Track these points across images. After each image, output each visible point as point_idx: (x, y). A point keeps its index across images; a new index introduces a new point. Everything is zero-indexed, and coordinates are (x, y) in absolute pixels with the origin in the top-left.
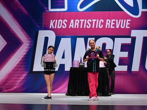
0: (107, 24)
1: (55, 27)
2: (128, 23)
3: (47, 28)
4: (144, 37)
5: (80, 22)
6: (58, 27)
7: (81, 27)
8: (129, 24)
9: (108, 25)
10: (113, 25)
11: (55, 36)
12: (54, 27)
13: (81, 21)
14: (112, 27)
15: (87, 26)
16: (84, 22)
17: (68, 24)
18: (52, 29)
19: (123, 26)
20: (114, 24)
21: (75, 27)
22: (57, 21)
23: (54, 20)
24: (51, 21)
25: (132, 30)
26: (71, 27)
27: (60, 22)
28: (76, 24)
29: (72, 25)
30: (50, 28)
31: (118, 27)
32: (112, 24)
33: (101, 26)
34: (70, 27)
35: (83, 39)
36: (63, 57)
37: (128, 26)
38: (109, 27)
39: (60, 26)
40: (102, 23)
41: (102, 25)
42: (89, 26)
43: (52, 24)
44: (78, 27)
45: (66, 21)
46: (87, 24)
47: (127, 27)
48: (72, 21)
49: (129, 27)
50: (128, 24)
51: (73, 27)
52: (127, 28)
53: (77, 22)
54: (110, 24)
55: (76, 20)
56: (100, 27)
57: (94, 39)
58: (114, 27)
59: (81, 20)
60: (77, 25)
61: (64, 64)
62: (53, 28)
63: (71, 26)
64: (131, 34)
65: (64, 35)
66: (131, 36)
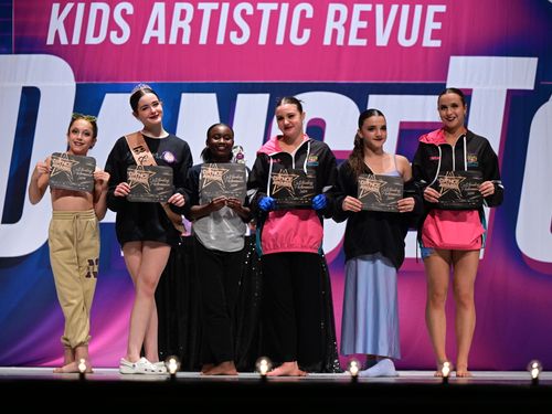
0: (330, 25)
1: (76, 41)
2: (435, 20)
3: (33, 43)
4: (509, 91)
5: (198, 14)
6: (90, 40)
7: (203, 40)
8: (438, 26)
9: (335, 32)
10: (361, 34)
11: (74, 84)
12: (70, 37)
13: (202, 11)
14: (354, 41)
15: (233, 35)
16: (215, 15)
17: (138, 21)
18: (56, 50)
19: (408, 36)
20: (364, 25)
21: (173, 40)
22: (81, 6)
23: (69, 6)
24: (56, 7)
25: (453, 60)
26: (154, 39)
27: (100, 13)
28: (176, 23)
29: (156, 28)
30: (50, 41)
31: (382, 40)
32: (357, 24)
33: (300, 35)
34: (146, 41)
35: (213, 97)
37: (435, 35)
38: (340, 42)
39: (96, 34)
40: (304, 23)
41: (307, 33)
42: (240, 35)
43: (56, 24)
44: (186, 40)
45: (130, 10)
46: (232, 25)
47: (428, 42)
48: (159, 9)
49: (437, 43)
50: (431, 25)
51: (161, 41)
52: (427, 49)
53: (183, 13)
54: (347, 26)
55: (178, 7)
56: (295, 40)
57: (266, 97)
58: (363, 42)
59: (201, 6)
60: (181, 31)
62: (64, 41)
63: (155, 34)
64: (445, 78)
65: (117, 80)
66: (445, 85)
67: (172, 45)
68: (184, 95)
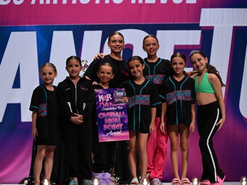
4: (234, 27)
6: (2, 2)
7: (65, 1)
14: (148, 1)
21: (48, 2)
25: (203, 10)
26: (37, 2)
34: (33, 2)
35: (71, 33)
36: (17, 84)
38: (140, 1)
44: (55, 2)
47: (189, 1)
49: (194, 1)
51: (42, 2)
52: (189, 4)
56: (115, 1)
57: (100, 32)
58: (154, 2)
61: (19, 105)
64: (199, 21)
65: (17, 24)
66: (199, 24)
67: (48, 5)
68: (55, 32)
